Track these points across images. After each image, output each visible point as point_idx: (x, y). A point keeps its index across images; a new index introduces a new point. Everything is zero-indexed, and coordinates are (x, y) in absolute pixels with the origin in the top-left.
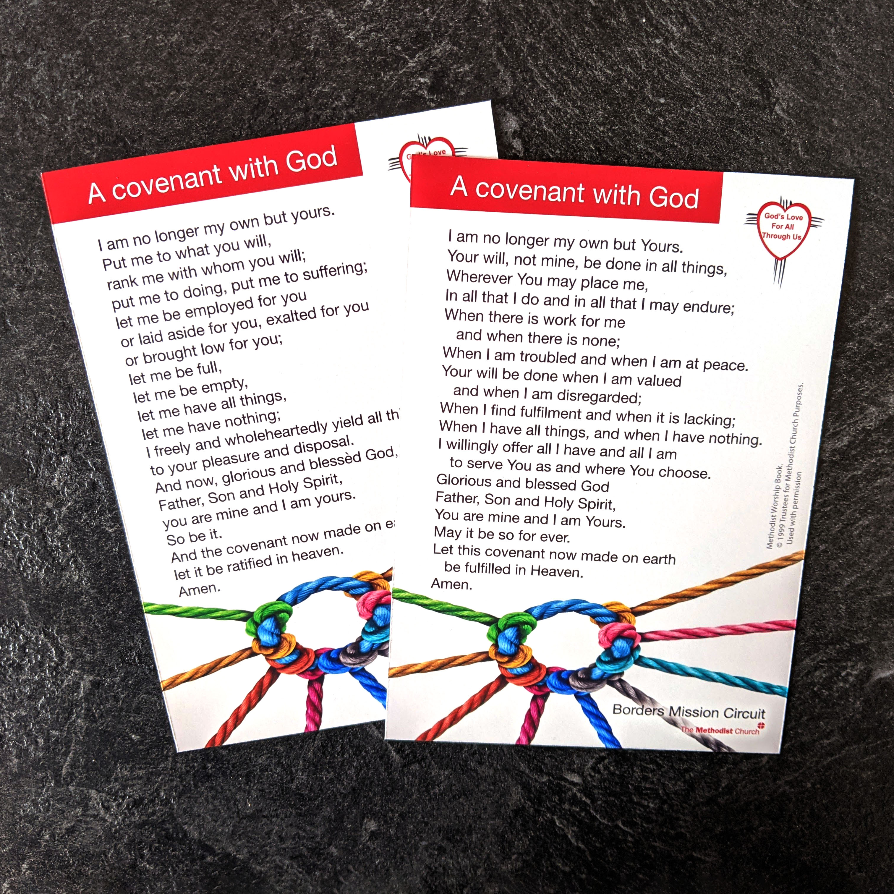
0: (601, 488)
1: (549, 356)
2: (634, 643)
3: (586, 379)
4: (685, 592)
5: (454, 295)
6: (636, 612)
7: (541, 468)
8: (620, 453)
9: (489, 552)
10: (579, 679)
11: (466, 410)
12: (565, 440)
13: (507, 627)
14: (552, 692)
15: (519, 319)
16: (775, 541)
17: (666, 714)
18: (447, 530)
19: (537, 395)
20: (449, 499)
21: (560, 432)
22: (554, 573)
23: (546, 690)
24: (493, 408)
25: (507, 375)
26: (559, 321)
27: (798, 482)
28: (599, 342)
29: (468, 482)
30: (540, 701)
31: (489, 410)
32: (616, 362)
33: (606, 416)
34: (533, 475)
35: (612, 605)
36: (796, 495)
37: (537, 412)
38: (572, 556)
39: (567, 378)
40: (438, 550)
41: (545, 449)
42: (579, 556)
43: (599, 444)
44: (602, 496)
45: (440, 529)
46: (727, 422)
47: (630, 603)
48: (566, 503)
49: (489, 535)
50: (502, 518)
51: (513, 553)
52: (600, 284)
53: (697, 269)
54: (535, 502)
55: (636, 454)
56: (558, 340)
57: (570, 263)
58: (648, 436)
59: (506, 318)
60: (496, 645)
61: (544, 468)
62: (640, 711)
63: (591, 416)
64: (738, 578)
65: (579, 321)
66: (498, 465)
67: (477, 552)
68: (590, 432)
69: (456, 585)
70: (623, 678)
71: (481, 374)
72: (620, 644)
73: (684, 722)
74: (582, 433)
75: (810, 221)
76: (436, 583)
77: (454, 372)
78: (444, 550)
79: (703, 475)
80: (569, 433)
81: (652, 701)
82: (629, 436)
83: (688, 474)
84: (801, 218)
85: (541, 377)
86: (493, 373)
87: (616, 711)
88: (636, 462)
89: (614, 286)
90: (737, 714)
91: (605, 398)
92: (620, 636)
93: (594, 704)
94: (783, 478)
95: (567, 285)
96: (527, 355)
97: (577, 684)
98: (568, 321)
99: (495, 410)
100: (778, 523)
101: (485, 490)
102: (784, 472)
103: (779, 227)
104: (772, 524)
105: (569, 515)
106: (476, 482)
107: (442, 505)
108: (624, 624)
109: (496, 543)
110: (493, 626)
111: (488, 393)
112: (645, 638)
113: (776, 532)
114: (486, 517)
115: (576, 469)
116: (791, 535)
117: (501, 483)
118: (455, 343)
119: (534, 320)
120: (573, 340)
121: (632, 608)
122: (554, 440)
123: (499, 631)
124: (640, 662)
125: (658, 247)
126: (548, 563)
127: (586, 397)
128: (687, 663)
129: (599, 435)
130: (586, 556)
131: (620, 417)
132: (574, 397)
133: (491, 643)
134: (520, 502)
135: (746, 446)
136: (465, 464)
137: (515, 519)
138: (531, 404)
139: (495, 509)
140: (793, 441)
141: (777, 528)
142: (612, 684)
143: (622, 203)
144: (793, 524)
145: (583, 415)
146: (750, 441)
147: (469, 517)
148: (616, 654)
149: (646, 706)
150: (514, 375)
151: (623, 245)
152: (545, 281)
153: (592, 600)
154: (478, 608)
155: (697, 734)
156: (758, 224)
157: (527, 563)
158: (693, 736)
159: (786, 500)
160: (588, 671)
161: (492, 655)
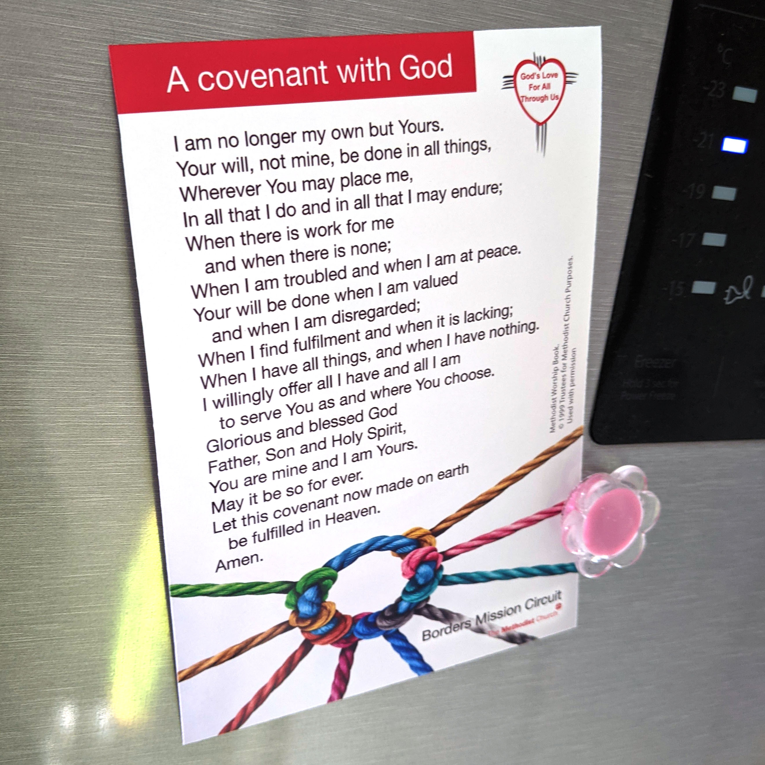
0: (389, 412)
1: (317, 274)
2: (437, 564)
3: (361, 294)
4: (480, 498)
5: (193, 219)
6: (436, 532)
7: (324, 405)
8: (404, 369)
9: (278, 514)
10: (386, 618)
11: (231, 358)
12: (346, 368)
13: (306, 588)
14: (360, 639)
15: (276, 236)
16: (558, 423)
17: (473, 625)
18: (226, 502)
19: (310, 323)
20: (224, 467)
21: (339, 361)
22: (349, 516)
23: (353, 640)
24: (262, 349)
25: (272, 306)
26: (322, 231)
27: (574, 359)
28: (369, 248)
29: (244, 442)
30: (348, 654)
31: (257, 352)
32: (389, 268)
33: (386, 332)
34: (317, 415)
35: (412, 532)
36: (573, 373)
37: (312, 342)
38: (367, 493)
39: (340, 297)
40: (219, 528)
41: (324, 384)
42: (374, 491)
43: (381, 365)
44: (390, 421)
45: (218, 505)
46: (505, 312)
47: (428, 526)
48: (355, 438)
49: (277, 495)
50: (287, 472)
51: (304, 508)
52: (361, 181)
53: (460, 147)
54: (321, 445)
55: (420, 366)
56: (324, 253)
57: (324, 159)
58: (430, 345)
59: (262, 238)
60: (296, 612)
61: (327, 404)
62: (448, 630)
63: (371, 335)
64: (527, 470)
65: (344, 228)
66: (277, 414)
67: (264, 517)
68: (372, 354)
69: (245, 561)
70: (430, 602)
71: (243, 311)
72: (424, 569)
73: (491, 626)
74: (363, 356)
75: (565, 77)
76: (221, 565)
77: (209, 315)
78: (227, 526)
79: (487, 373)
80: (350, 359)
81: (459, 616)
82: (411, 348)
83: (472, 376)
84: (556, 75)
85: (311, 300)
86: (256, 307)
87: (426, 637)
88: (421, 375)
89: (377, 181)
90: (537, 602)
91: (382, 312)
92: (422, 561)
93: (403, 638)
94: (560, 358)
95: (325, 187)
96: (292, 278)
97: (385, 624)
98: (332, 229)
99: (264, 350)
100: (558, 405)
101: (265, 445)
102: (561, 351)
103: (537, 88)
104: (554, 407)
105: (359, 450)
106: (254, 439)
107: (217, 476)
108: (426, 548)
109: (285, 502)
110: (291, 592)
111: (253, 332)
112: (447, 556)
113: (558, 414)
114: (270, 476)
115: (360, 398)
116: (571, 413)
117: (282, 434)
118: (205, 279)
119: (294, 234)
120: (340, 252)
121: (431, 530)
122: (334, 370)
123: (299, 596)
124: (446, 581)
125: (417, 127)
126: (342, 508)
127: (362, 314)
128: (488, 568)
129: (381, 354)
130: (381, 488)
131: (401, 330)
132: (350, 317)
133: (290, 611)
134: (305, 449)
135: (525, 334)
136: (238, 421)
137: (302, 469)
138: (304, 335)
139: (279, 464)
140: (566, 318)
141: (558, 410)
142: (419, 612)
143: (372, 79)
144: (571, 402)
145: (362, 336)
146: (527, 326)
147: (250, 481)
148: (421, 581)
149: (454, 623)
150: (281, 305)
151: (379, 130)
152: (299, 186)
153: (391, 533)
154: (272, 578)
155: (502, 634)
156: (515, 87)
157: (319, 514)
158: (499, 637)
159: (564, 380)
160: (394, 608)
161: (293, 623)
